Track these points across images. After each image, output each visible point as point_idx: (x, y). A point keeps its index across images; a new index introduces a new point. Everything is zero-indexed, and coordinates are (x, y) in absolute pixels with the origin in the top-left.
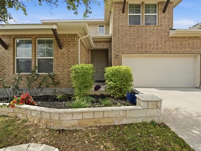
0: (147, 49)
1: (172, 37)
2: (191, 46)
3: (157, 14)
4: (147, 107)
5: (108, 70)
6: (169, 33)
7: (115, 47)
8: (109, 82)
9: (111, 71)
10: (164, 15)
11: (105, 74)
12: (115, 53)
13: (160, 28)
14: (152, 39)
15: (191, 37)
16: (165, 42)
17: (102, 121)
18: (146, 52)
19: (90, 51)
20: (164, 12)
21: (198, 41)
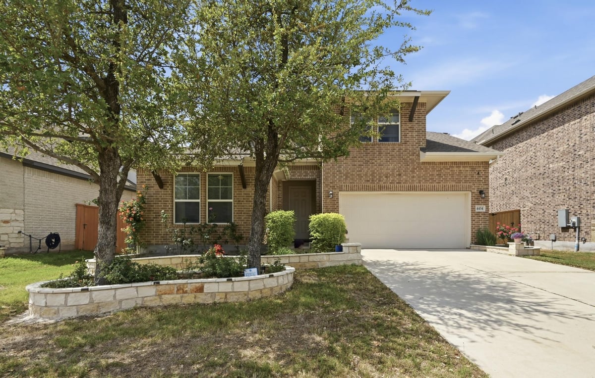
0: (381, 183)
1: (424, 163)
2: (456, 177)
3: (399, 123)
4: (348, 252)
5: (314, 218)
6: (419, 155)
7: (326, 179)
8: (315, 233)
9: (318, 220)
10: (410, 125)
11: (310, 224)
12: (327, 189)
13: (403, 147)
14: (391, 167)
15: (455, 163)
16: (413, 172)
17: (307, 265)
18: (381, 188)
19: (281, 185)
20: (411, 120)
21: (468, 169)
